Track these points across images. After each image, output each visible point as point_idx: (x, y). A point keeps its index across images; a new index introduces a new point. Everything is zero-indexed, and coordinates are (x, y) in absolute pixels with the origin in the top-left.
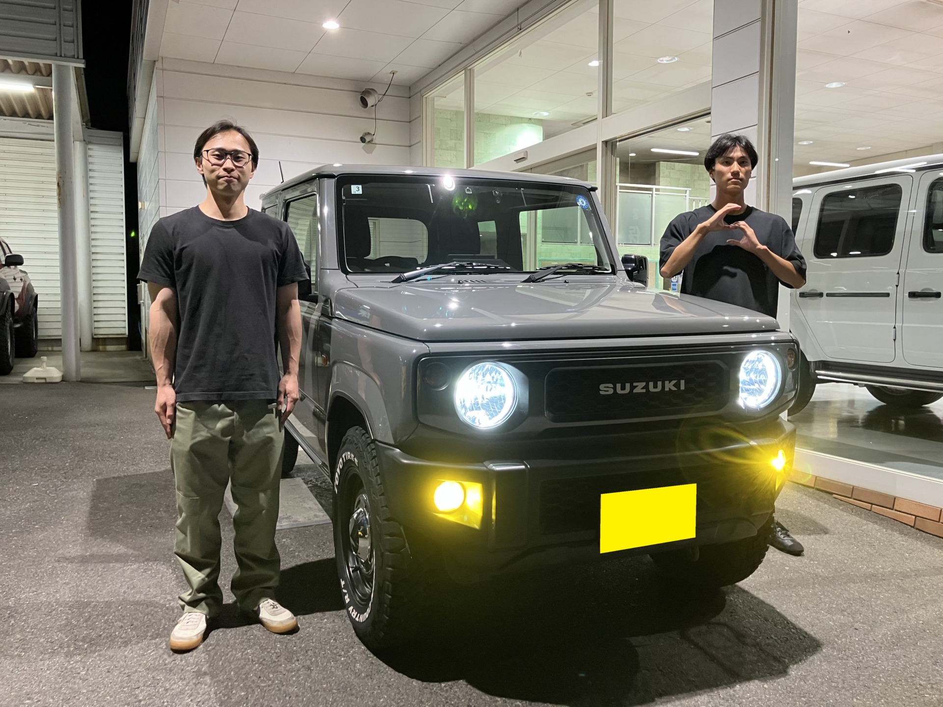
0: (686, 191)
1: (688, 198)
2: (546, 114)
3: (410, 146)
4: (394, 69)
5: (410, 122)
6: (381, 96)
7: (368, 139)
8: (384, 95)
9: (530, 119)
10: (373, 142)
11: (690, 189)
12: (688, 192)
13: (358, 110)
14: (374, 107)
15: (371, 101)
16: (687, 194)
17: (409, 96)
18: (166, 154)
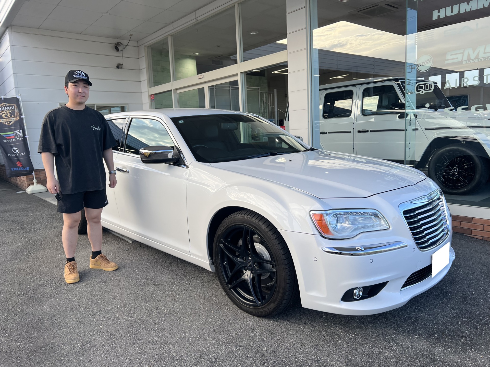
0: (258, 88)
1: (259, 91)
2: (197, 54)
3: (140, 70)
4: (132, 34)
5: (139, 58)
6: (125, 46)
7: (120, 67)
8: (127, 45)
9: (190, 56)
10: (122, 68)
11: (260, 88)
12: (259, 89)
13: (115, 53)
14: (121, 51)
15: (120, 48)
16: (259, 90)
17: (137, 46)
18: (17, 74)
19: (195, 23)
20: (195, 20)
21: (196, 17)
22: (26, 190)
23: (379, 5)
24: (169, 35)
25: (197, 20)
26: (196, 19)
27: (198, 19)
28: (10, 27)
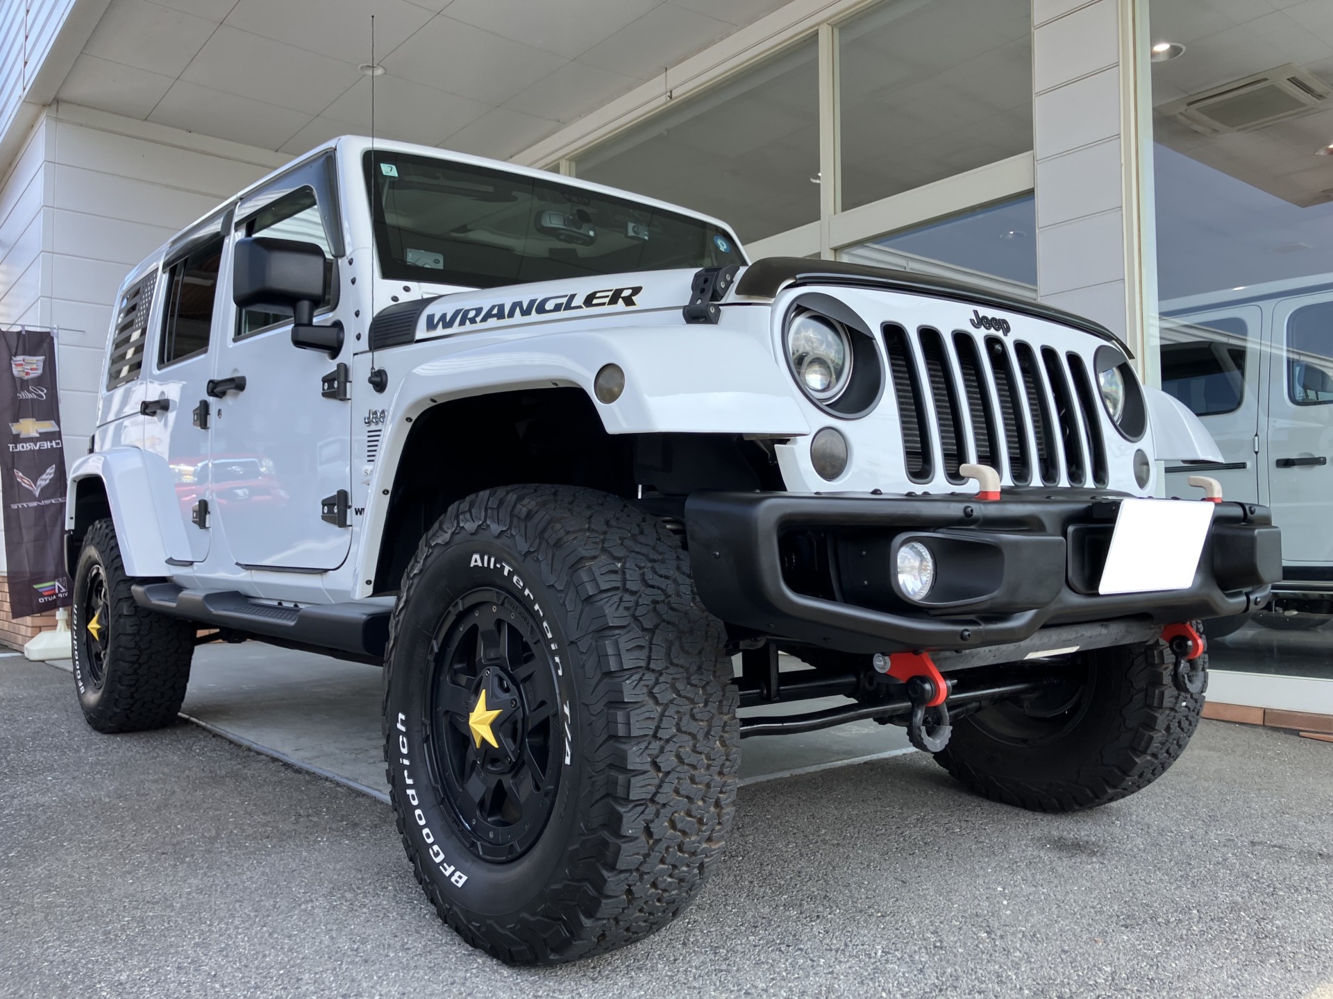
18: (55, 255)
19: (665, 107)
20: (664, 99)
21: (669, 88)
22: (26, 646)
23: (1265, 79)
24: (563, 157)
25: (671, 97)
26: (669, 94)
27: (673, 97)
28: (54, 107)
